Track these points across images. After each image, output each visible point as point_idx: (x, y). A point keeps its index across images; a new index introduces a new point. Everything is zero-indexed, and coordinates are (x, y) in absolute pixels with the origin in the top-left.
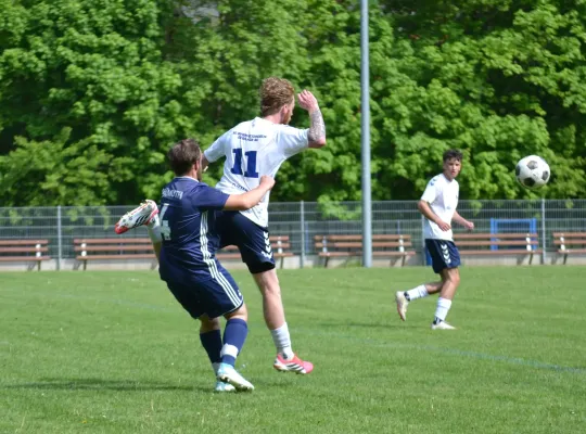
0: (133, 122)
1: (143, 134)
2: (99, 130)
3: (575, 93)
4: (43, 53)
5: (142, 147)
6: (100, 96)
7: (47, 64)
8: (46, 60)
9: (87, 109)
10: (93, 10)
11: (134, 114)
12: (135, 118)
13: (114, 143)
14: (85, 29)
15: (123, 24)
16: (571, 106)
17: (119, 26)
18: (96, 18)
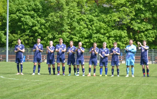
0: (34, 30)
1: (37, 32)
2: (27, 32)
3: (133, 25)
4: (18, 15)
5: (36, 35)
6: (27, 24)
7: (19, 18)
8: (18, 17)
9: (24, 27)
10: (28, 7)
11: (34, 28)
12: (34, 29)
13: (30, 34)
14: (27, 10)
15: (35, 9)
16: (132, 28)
17: (34, 10)
18: (29, 8)
